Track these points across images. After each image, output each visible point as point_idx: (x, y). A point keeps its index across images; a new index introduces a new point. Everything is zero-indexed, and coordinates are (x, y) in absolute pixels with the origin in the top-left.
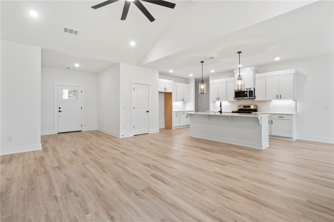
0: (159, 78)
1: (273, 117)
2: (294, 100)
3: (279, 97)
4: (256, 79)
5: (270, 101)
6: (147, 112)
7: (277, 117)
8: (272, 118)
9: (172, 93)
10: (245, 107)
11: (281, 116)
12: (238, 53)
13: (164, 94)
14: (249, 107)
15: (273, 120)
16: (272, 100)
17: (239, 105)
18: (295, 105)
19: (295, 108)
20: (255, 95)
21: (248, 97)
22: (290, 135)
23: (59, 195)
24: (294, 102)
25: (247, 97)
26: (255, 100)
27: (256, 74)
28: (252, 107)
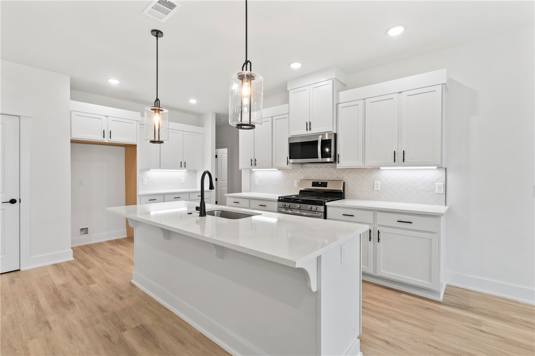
0: (72, 98)
1: (382, 219)
2: (439, 168)
3: (400, 158)
4: (340, 106)
5: (378, 169)
6: (13, 201)
7: (393, 219)
8: (378, 223)
9: (135, 146)
11: (405, 219)
13: (123, 148)
15: (381, 229)
16: (381, 168)
17: (302, 177)
18: (442, 184)
19: (442, 191)
20: (338, 152)
21: (320, 159)
22: (430, 281)
24: (441, 174)
26: (338, 166)
27: (340, 92)
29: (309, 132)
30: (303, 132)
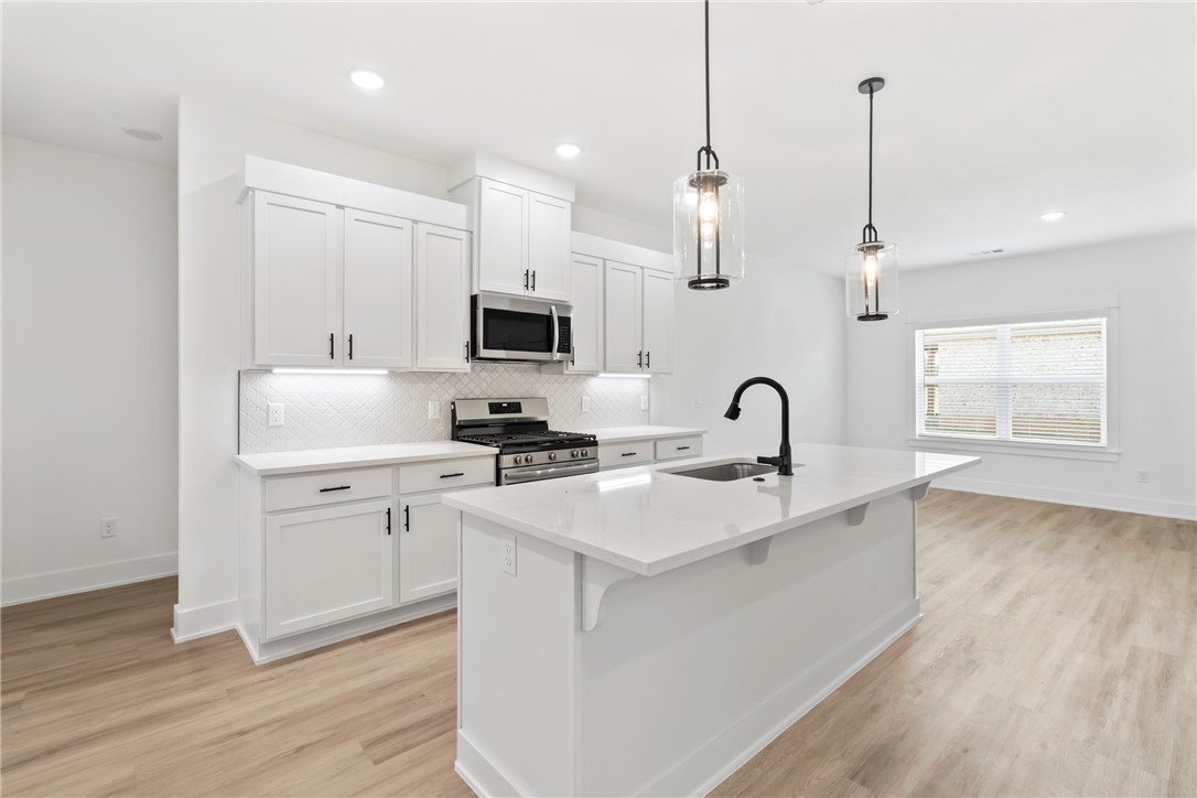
3: (644, 361)
4: (573, 257)
10: (493, 407)
14: (516, 407)
19: (647, 406)
24: (645, 384)
25: (550, 349)
28: (530, 410)
29: (529, 293)
30: (518, 289)
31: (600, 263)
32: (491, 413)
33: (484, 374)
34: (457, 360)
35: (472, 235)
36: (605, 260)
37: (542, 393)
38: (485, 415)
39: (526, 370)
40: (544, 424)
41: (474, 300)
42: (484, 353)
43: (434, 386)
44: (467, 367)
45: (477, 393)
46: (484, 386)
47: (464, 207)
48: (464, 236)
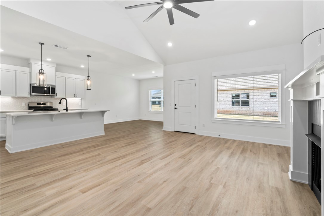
10: (38, 104)
12: (88, 56)
14: (45, 104)
23: (221, 187)
25: (49, 93)
28: (48, 104)
31: (64, 78)
32: (38, 105)
33: (37, 98)
34: (26, 95)
35: (30, 73)
36: (65, 77)
37: (52, 101)
38: (36, 105)
39: (48, 97)
40: (52, 107)
41: (31, 84)
42: (33, 94)
43: (24, 100)
44: (30, 96)
45: (35, 101)
46: (37, 100)
47: (28, 68)
48: (28, 73)
